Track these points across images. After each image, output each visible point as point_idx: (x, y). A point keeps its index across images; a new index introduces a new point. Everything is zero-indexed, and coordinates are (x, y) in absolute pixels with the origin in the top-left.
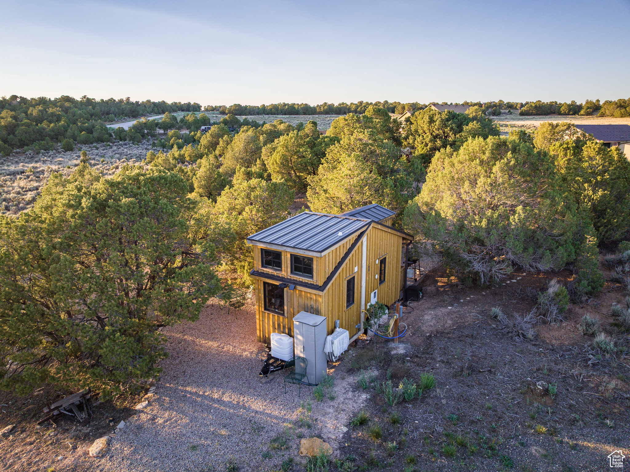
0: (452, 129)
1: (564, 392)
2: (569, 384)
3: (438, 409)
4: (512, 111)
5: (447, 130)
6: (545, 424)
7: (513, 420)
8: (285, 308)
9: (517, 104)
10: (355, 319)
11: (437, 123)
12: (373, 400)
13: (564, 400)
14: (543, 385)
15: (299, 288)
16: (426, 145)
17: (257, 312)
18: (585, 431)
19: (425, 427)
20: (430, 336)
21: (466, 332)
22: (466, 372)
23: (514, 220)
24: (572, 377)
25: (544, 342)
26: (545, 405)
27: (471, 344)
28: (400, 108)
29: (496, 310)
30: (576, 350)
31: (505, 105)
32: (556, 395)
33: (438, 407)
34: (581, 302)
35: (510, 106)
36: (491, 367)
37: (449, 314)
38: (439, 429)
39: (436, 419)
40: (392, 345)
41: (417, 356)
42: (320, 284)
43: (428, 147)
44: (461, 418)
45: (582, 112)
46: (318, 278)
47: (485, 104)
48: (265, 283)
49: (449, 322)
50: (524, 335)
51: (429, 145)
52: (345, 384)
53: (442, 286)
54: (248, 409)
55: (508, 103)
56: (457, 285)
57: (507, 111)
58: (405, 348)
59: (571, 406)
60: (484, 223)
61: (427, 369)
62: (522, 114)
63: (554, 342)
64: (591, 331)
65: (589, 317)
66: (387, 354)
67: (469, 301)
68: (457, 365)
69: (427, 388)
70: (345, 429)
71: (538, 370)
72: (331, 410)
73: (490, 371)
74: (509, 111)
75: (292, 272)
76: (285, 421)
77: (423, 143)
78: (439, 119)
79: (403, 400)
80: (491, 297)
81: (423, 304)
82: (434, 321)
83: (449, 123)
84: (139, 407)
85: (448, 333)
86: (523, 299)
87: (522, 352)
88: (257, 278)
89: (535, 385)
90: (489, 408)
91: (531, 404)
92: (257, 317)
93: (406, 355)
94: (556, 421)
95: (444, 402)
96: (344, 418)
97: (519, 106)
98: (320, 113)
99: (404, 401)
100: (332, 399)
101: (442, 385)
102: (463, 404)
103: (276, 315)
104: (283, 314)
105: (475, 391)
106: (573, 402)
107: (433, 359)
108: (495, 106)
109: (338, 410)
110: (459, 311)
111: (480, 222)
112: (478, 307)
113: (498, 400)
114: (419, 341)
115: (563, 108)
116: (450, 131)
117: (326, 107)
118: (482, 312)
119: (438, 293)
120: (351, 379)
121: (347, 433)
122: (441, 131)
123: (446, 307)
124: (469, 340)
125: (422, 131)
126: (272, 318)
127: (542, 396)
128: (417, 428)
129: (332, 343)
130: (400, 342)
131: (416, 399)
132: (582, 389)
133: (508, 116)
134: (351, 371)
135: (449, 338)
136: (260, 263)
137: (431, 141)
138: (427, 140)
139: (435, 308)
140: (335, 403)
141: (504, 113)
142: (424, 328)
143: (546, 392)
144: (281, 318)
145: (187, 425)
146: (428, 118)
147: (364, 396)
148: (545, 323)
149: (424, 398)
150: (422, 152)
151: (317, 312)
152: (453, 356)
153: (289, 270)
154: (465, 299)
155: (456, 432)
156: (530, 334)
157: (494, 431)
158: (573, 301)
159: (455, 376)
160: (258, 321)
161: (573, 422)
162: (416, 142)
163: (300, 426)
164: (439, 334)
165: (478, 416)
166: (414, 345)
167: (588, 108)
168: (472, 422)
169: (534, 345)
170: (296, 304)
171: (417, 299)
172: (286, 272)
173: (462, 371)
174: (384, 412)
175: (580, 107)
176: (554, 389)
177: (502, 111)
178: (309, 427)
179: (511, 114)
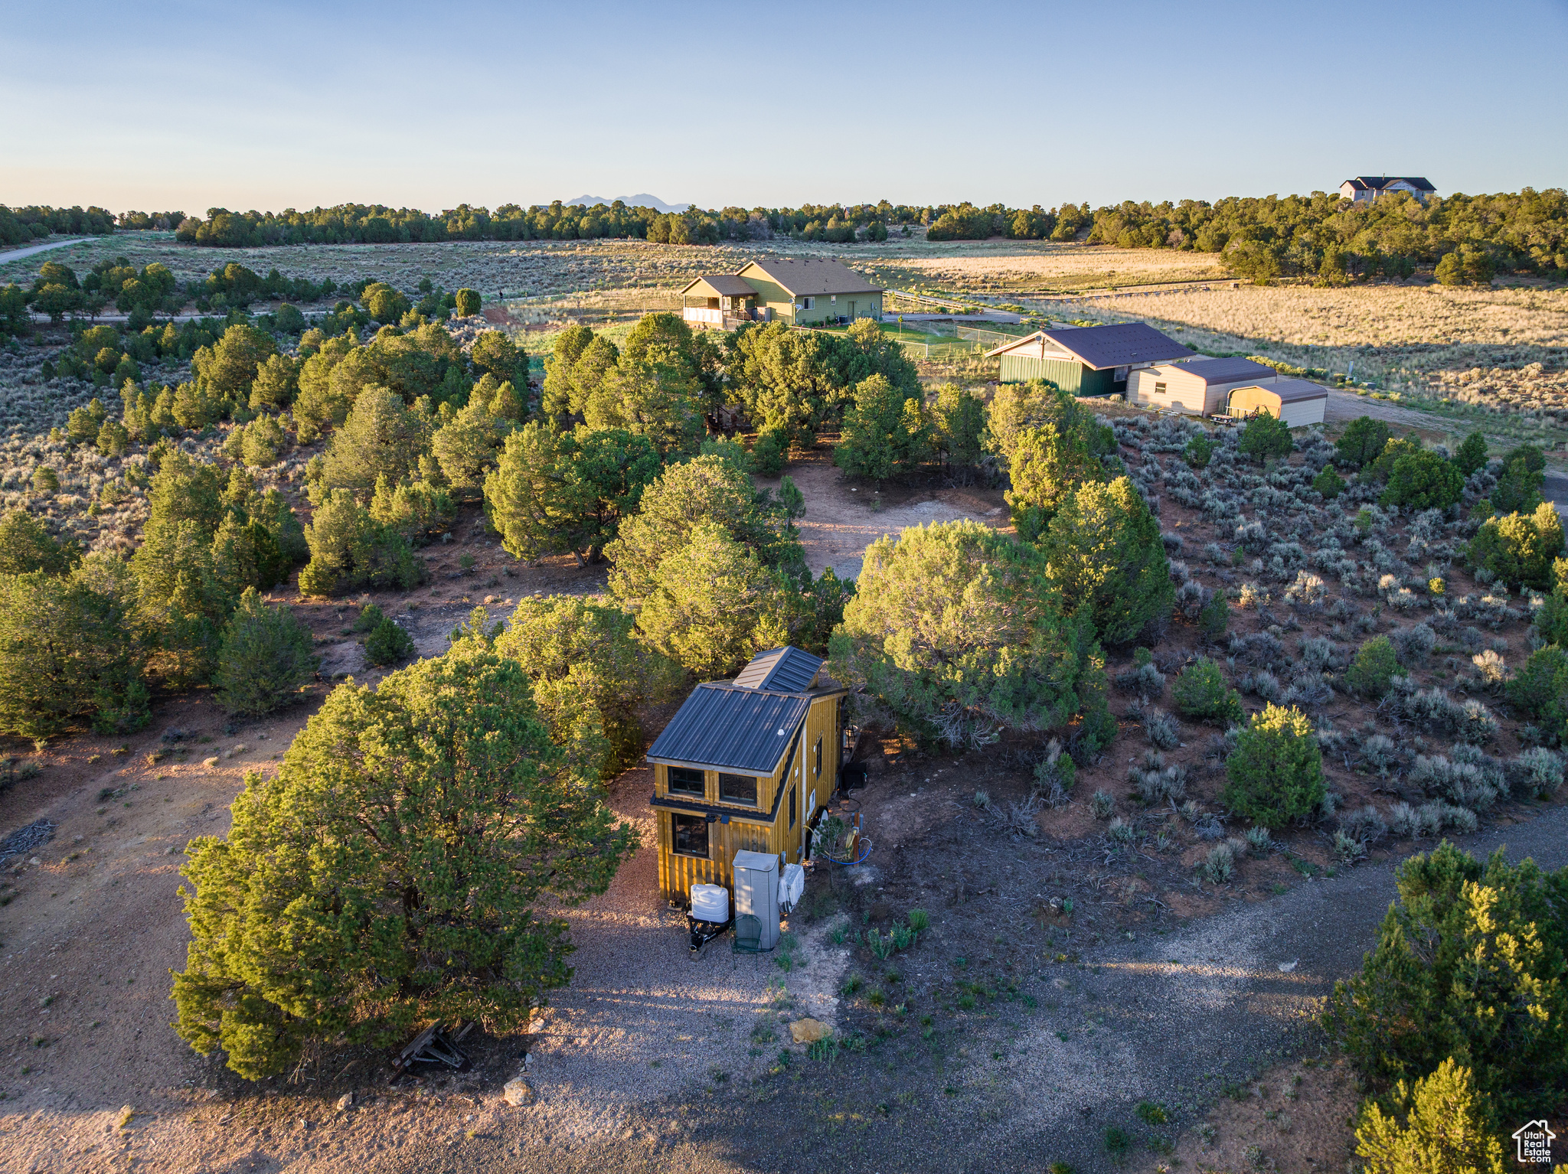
0: (829, 377)
1: (1081, 906)
2: (1086, 895)
3: (940, 953)
4: (910, 227)
5: (821, 379)
6: (1063, 950)
7: (1029, 951)
8: (711, 845)
9: (921, 211)
10: (796, 841)
11: (800, 364)
12: (855, 956)
13: (1081, 916)
14: (1056, 903)
15: (734, 819)
16: (782, 411)
17: (660, 856)
18: (1107, 950)
19: (931, 980)
20: (899, 848)
21: (947, 834)
22: (961, 898)
23: (1000, 669)
24: (1088, 884)
25: (1049, 837)
26: (1062, 927)
27: (959, 854)
28: (658, 225)
29: (982, 796)
30: (1089, 844)
31: (894, 212)
32: (1073, 912)
33: (940, 952)
34: (1090, 765)
35: (906, 216)
36: (992, 885)
37: (916, 805)
38: (948, 978)
39: (940, 966)
40: (852, 871)
41: (891, 884)
42: (768, 811)
43: (786, 415)
44: (970, 961)
45: (1056, 233)
46: (763, 805)
47: (851, 210)
48: (674, 815)
49: (919, 820)
50: (1023, 832)
51: (787, 411)
52: (810, 941)
53: (893, 756)
54: (697, 1002)
55: (901, 208)
56: (915, 753)
57: (900, 228)
58: (872, 873)
59: (1089, 922)
60: (958, 676)
61: (910, 900)
62: (933, 236)
63: (1062, 835)
64: (1104, 814)
65: (1100, 793)
66: (850, 886)
67: (938, 780)
68: (948, 888)
69: (919, 928)
70: (836, 1001)
71: (1048, 880)
72: (808, 980)
73: (990, 891)
74: (905, 229)
75: (721, 798)
76: (755, 1006)
77: (773, 405)
78: (803, 356)
79: (896, 950)
80: (968, 768)
81: (871, 791)
82: (897, 822)
83: (824, 364)
84: (533, 1028)
85: (922, 840)
86: (1011, 769)
87: (1024, 857)
88: (663, 808)
89: (1048, 903)
90: (999, 942)
91: (1046, 927)
92: (661, 862)
93: (876, 884)
94: (1075, 945)
95: (945, 943)
96: (828, 987)
97: (925, 216)
98: (458, 237)
99: (898, 951)
100: (803, 965)
101: (936, 920)
102: (967, 942)
103: (694, 860)
104: (707, 856)
105: (979, 922)
106: (1092, 918)
107: (914, 884)
108: (873, 216)
109: (818, 979)
110: (928, 800)
111: (954, 674)
112: (954, 789)
113: (1007, 929)
114: (886, 858)
115: (1017, 223)
116: (827, 381)
117: (470, 222)
118: (960, 799)
119: (888, 770)
120: (815, 933)
121: (840, 1004)
122: (808, 381)
123: (907, 794)
124: (953, 848)
125: (768, 379)
126: (686, 863)
127: (1058, 916)
128: (921, 983)
129: (789, 888)
130: (862, 864)
131: (910, 945)
132: (1100, 898)
133: (904, 244)
134: (811, 921)
135: (926, 848)
136: (666, 786)
137: (790, 402)
138: (783, 400)
139: (891, 798)
140: (809, 970)
141: (895, 235)
142: (887, 836)
143: (1061, 909)
144: (703, 861)
145: (625, 1039)
146: (778, 351)
147: (843, 954)
148: (1047, 806)
149: (919, 942)
150: (775, 426)
151: (764, 849)
152: (939, 875)
153: (717, 794)
154: (931, 777)
155: (967, 978)
156: (1032, 830)
157: (1010, 969)
158: (1080, 765)
159: (949, 905)
160: (661, 869)
161: (1093, 942)
162: (759, 403)
163: (780, 1008)
164: (911, 843)
165: (988, 954)
166: (882, 866)
167: (1068, 223)
168: (984, 963)
169: (1038, 844)
170: (728, 840)
171: (861, 785)
172: (712, 796)
173: (956, 896)
174: (875, 970)
175: (1050, 221)
176: (1069, 904)
177: (890, 229)
178: (791, 1007)
179: (909, 236)
